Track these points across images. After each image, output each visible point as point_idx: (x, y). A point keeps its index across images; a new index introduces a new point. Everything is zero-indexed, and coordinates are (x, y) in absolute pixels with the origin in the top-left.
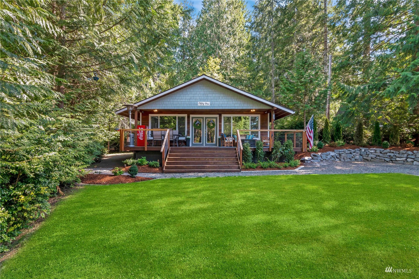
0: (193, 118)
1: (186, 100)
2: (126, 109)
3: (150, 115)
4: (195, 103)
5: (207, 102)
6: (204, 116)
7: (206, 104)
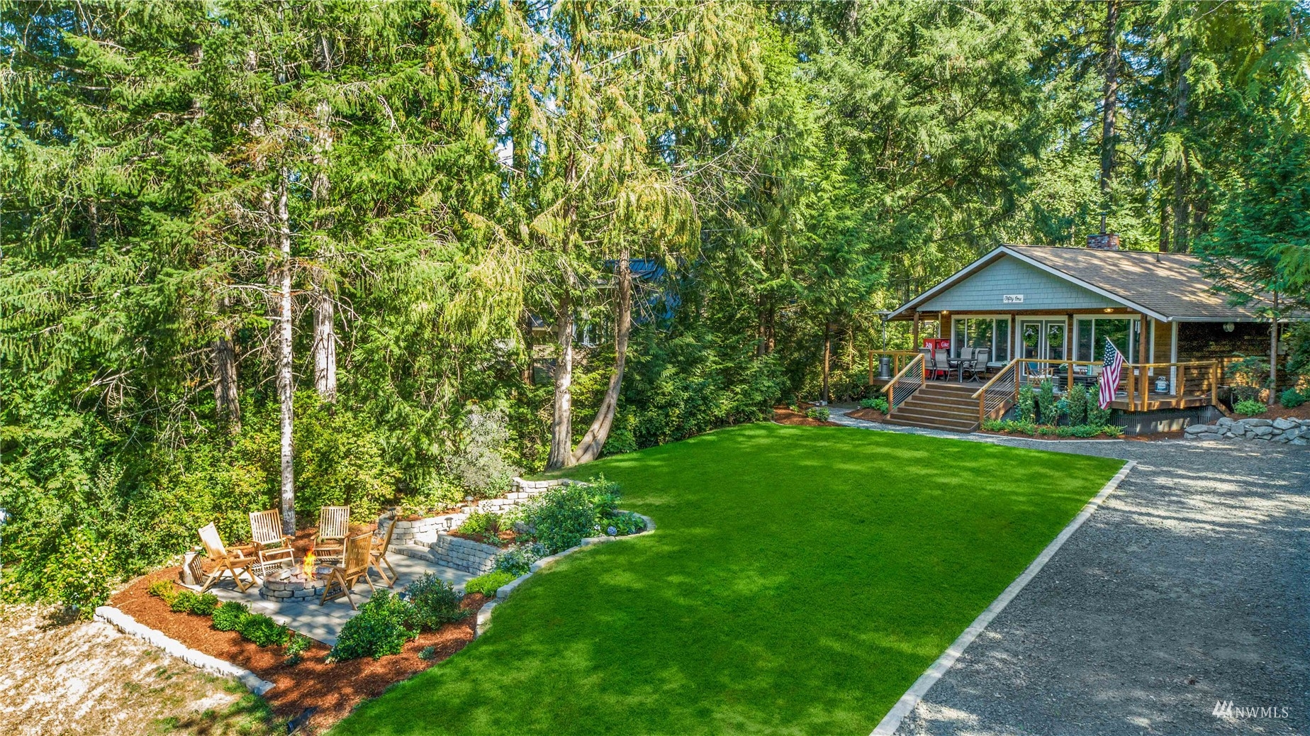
0: (1023, 322)
1: (986, 293)
3: (954, 317)
4: (1000, 297)
5: (1019, 296)
6: (1044, 318)
7: (1017, 299)
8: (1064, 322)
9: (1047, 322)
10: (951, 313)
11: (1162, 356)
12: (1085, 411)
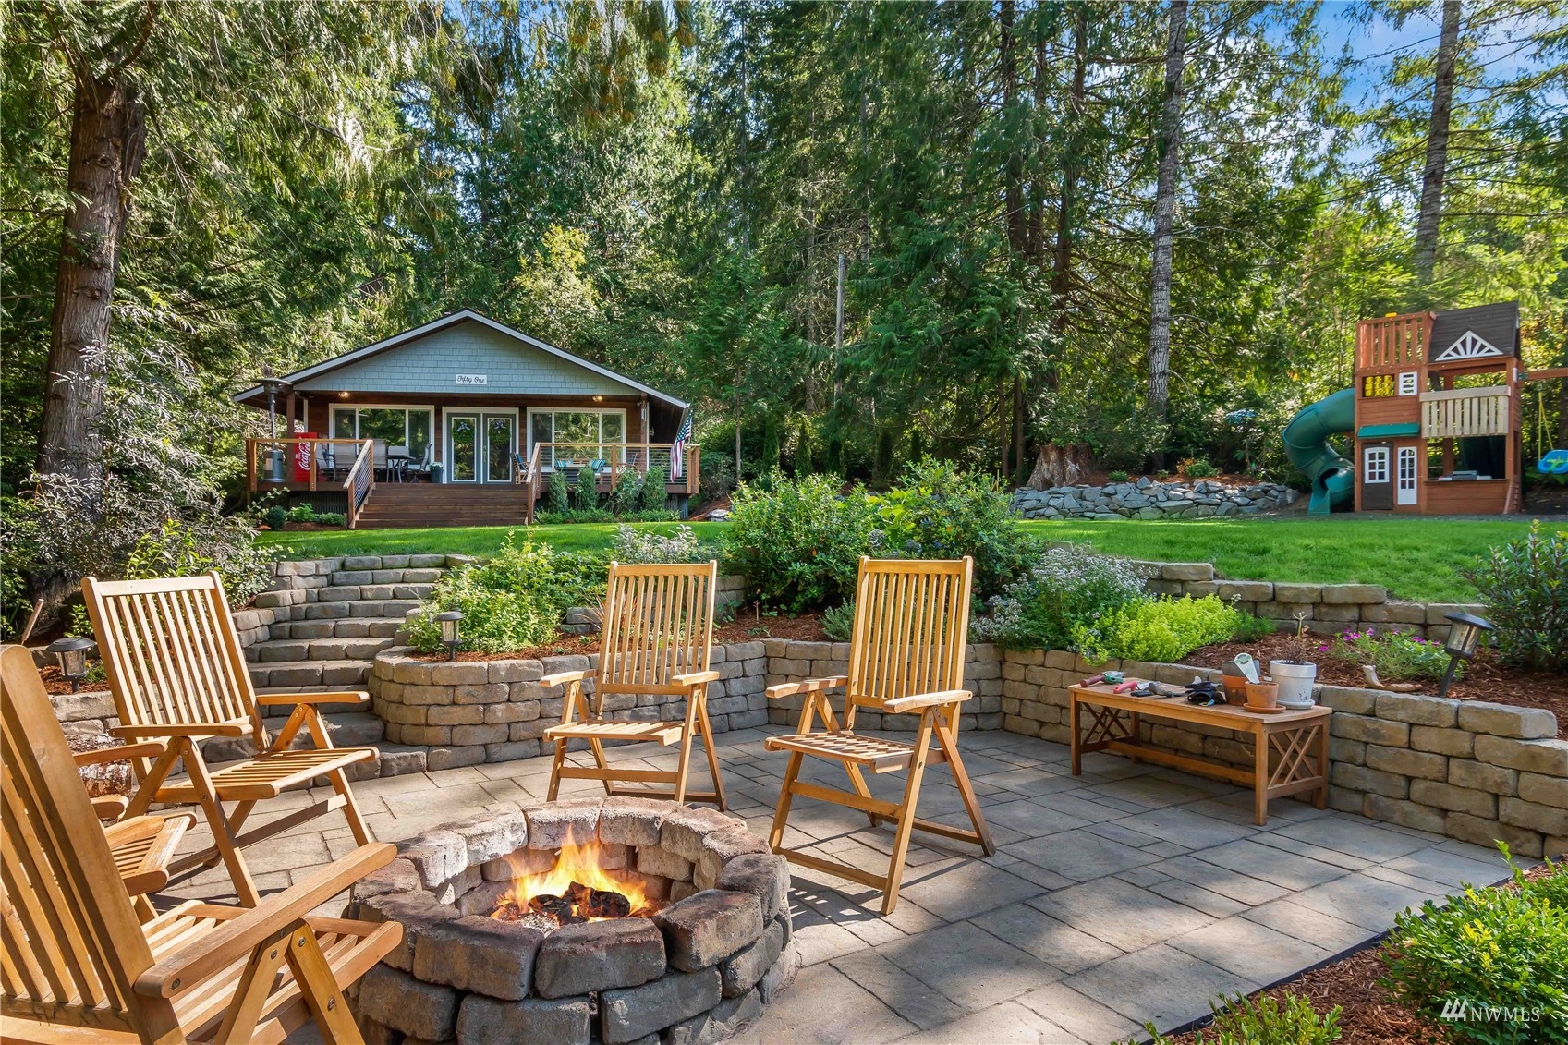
0: (450, 415)
1: (425, 370)
2: (262, 390)
3: (333, 407)
4: (450, 377)
5: (480, 377)
6: (482, 410)
7: (478, 380)
8: (513, 416)
9: (486, 416)
12: (640, 496)
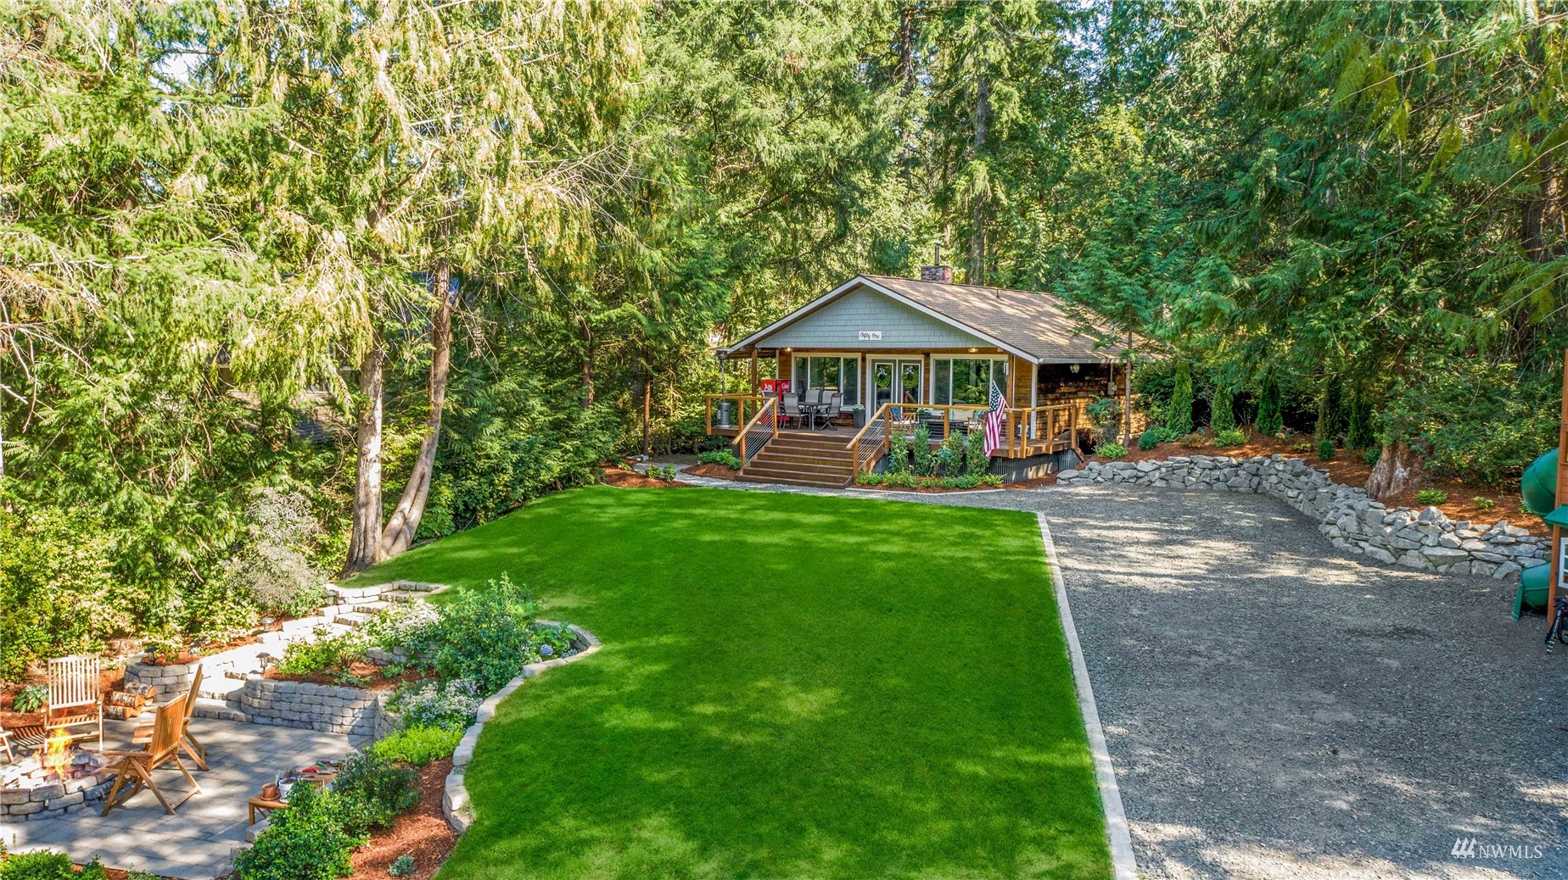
0: (874, 361)
1: (838, 328)
3: (794, 355)
4: (855, 333)
5: (877, 333)
6: (897, 357)
7: (874, 336)
8: (920, 362)
9: (900, 362)
10: (797, 350)
11: (1023, 400)
12: (964, 458)
